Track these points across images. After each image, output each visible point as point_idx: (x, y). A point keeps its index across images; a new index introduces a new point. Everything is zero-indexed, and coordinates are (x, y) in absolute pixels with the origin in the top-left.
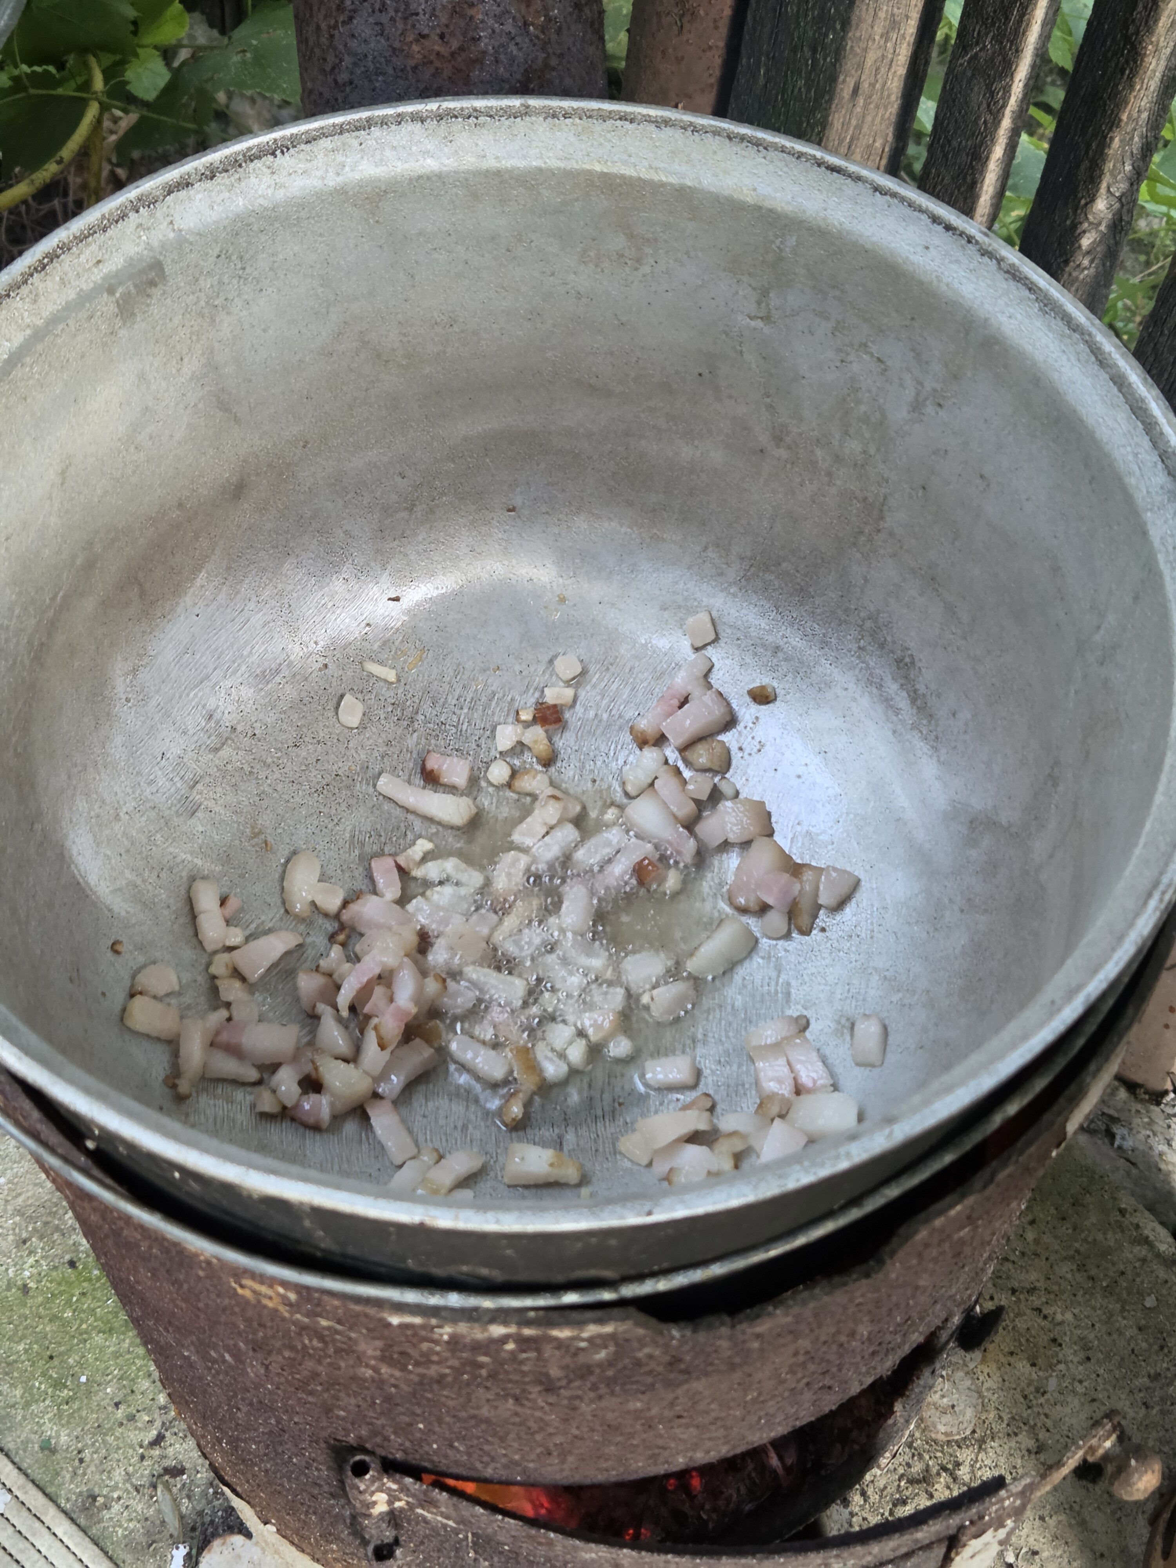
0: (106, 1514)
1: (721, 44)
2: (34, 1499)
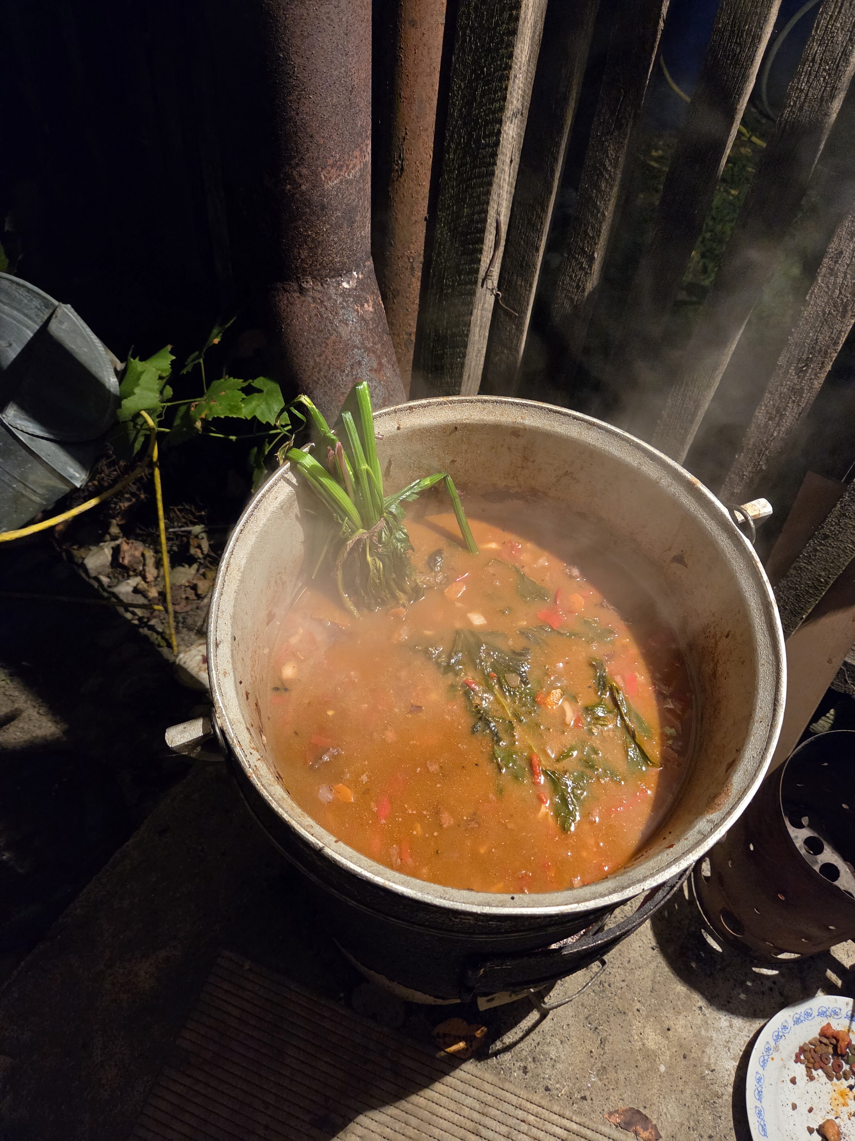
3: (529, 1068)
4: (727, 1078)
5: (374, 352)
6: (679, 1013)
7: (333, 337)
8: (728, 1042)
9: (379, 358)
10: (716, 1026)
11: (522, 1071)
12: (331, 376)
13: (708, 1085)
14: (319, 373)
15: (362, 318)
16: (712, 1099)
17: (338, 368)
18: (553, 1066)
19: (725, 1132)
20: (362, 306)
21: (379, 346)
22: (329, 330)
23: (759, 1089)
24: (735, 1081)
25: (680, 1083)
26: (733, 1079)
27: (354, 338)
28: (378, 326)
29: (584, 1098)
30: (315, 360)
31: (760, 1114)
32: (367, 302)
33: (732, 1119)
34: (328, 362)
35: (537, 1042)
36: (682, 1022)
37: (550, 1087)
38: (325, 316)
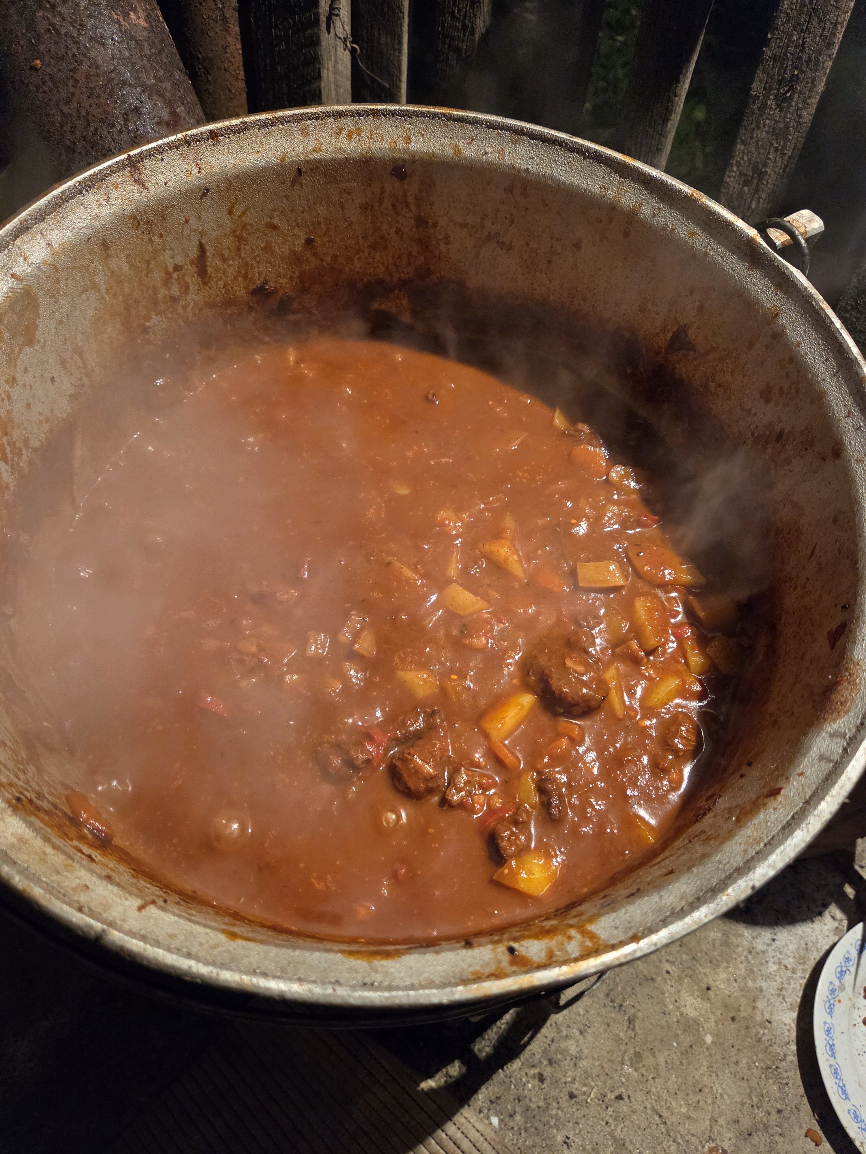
3: (545, 1074)
4: (787, 1033)
5: (161, 95)
6: (718, 966)
7: (84, 67)
8: (781, 990)
9: (170, 104)
10: (763, 972)
11: (537, 1080)
12: (94, 134)
13: (766, 1047)
14: (72, 133)
15: (128, 36)
16: (774, 1064)
17: (102, 121)
18: (575, 1065)
19: (795, 1102)
20: (126, 15)
21: (167, 85)
22: (74, 56)
23: (831, 1043)
24: (798, 1037)
25: (734, 1052)
26: (795, 1033)
27: (121, 68)
28: (160, 52)
29: (619, 1098)
30: (62, 111)
31: (836, 1073)
32: (135, 10)
33: (801, 1084)
34: (84, 113)
35: (550, 1038)
36: (723, 976)
37: (575, 1092)
38: (63, 31)
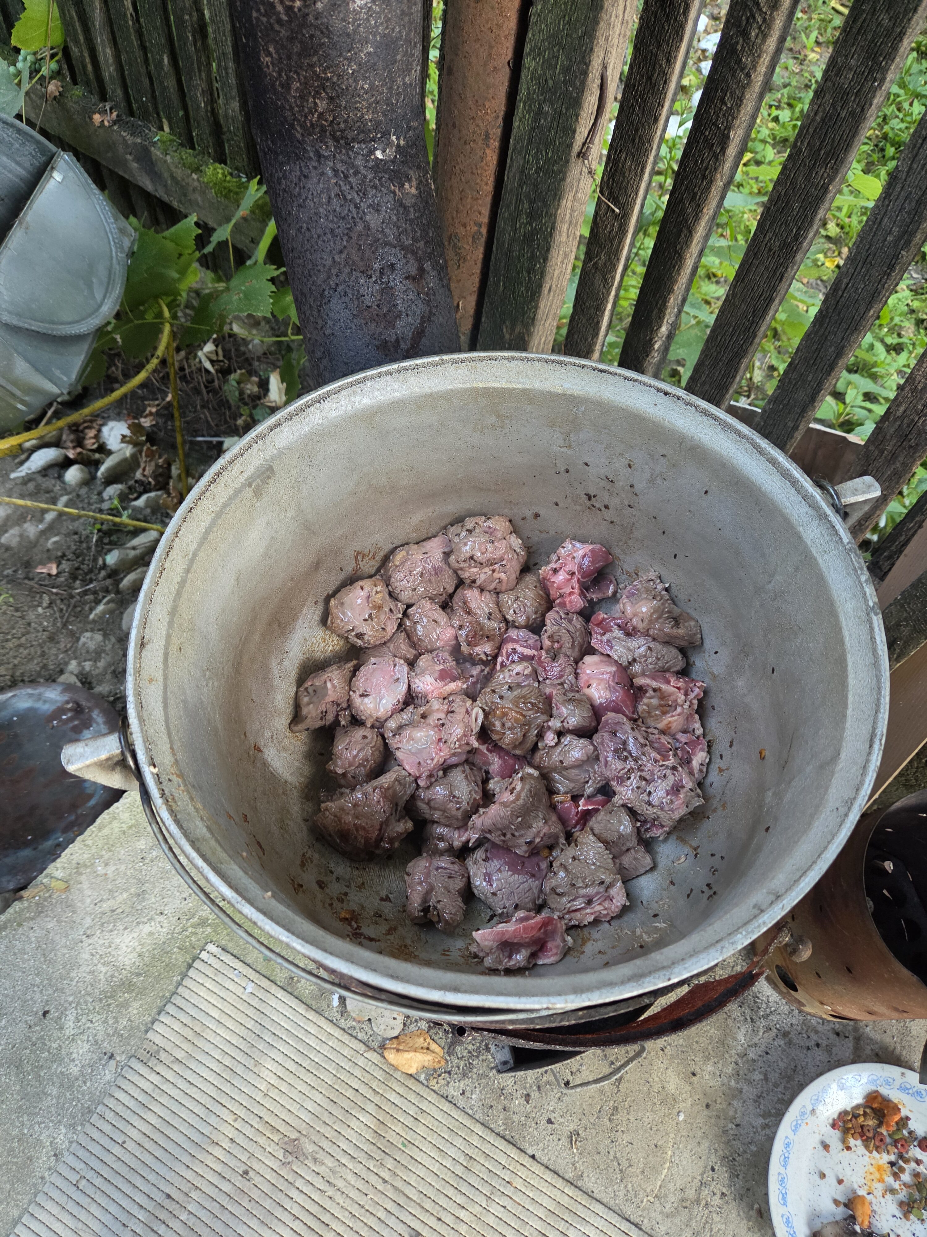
0: (299, 985)
1: (479, 271)
2: (265, 983)
5: (414, 253)
6: (709, 1059)
7: (359, 228)
8: (759, 1097)
9: (419, 260)
11: (524, 1099)
13: (729, 1140)
15: (399, 203)
20: (402, 186)
21: (421, 244)
22: (353, 218)
25: (699, 1134)
27: (387, 231)
28: (421, 216)
31: (782, 1181)
32: (409, 180)
34: (350, 263)
36: (710, 1068)
37: (553, 1120)
